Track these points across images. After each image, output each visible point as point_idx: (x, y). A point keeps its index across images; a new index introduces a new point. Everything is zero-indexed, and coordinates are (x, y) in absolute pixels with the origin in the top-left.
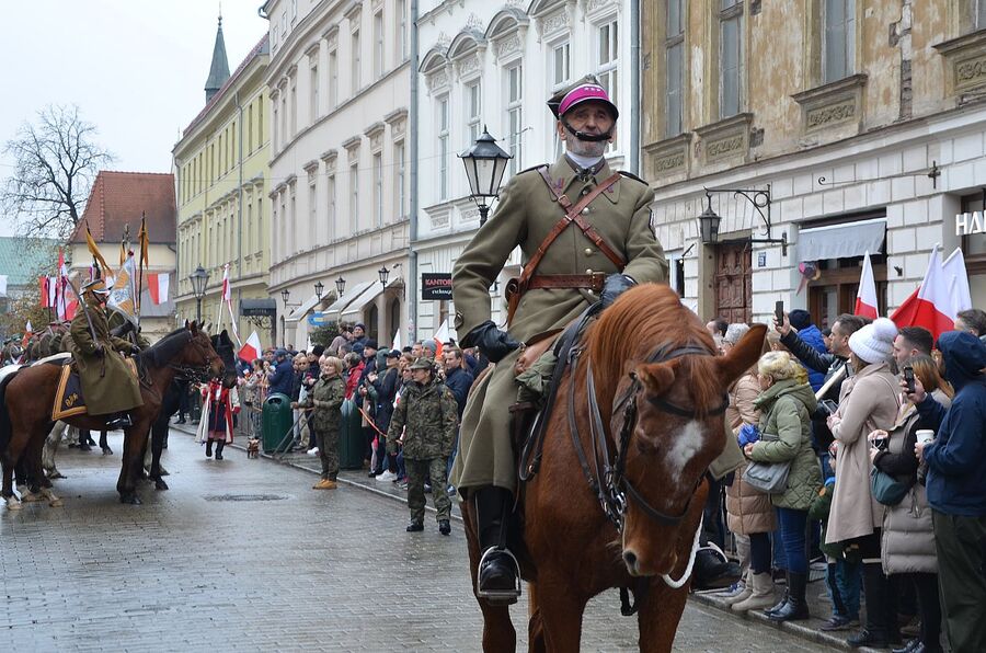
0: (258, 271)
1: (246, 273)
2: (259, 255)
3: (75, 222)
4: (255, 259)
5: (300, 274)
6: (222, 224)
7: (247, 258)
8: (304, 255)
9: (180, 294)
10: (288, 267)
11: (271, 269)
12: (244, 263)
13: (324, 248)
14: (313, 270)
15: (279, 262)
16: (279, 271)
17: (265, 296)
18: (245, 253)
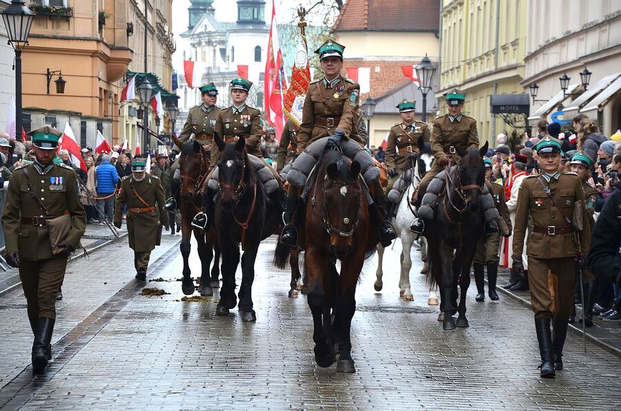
0: (513, 62)
1: (503, 64)
2: (515, 43)
3: (339, 9)
4: (511, 48)
5: (551, 66)
6: (482, 8)
7: (504, 48)
8: (557, 42)
9: (441, 89)
10: (541, 57)
11: (527, 59)
12: (501, 52)
13: (576, 34)
14: (564, 61)
15: (533, 51)
16: (533, 61)
17: (519, 90)
18: (502, 43)
